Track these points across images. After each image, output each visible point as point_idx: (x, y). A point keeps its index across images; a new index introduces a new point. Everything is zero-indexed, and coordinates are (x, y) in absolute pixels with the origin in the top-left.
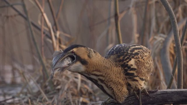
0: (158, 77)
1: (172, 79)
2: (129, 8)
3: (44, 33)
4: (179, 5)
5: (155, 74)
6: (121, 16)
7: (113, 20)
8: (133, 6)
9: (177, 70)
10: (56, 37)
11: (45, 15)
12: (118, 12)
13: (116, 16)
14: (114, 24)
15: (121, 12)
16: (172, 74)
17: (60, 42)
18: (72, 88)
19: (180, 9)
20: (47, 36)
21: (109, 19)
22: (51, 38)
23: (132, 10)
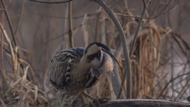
0: (108, 88)
1: (121, 90)
2: (81, 25)
3: (4, 48)
4: (126, 22)
5: (105, 85)
6: (74, 33)
7: (67, 36)
8: (85, 24)
9: (126, 82)
10: (14, 51)
11: (5, 31)
12: (72, 28)
13: (70, 32)
14: (68, 39)
15: (74, 29)
16: (121, 85)
17: (18, 56)
18: (29, 99)
19: (128, 26)
20: (6, 50)
21: (63, 35)
22: (10, 53)
23: (84, 27)
